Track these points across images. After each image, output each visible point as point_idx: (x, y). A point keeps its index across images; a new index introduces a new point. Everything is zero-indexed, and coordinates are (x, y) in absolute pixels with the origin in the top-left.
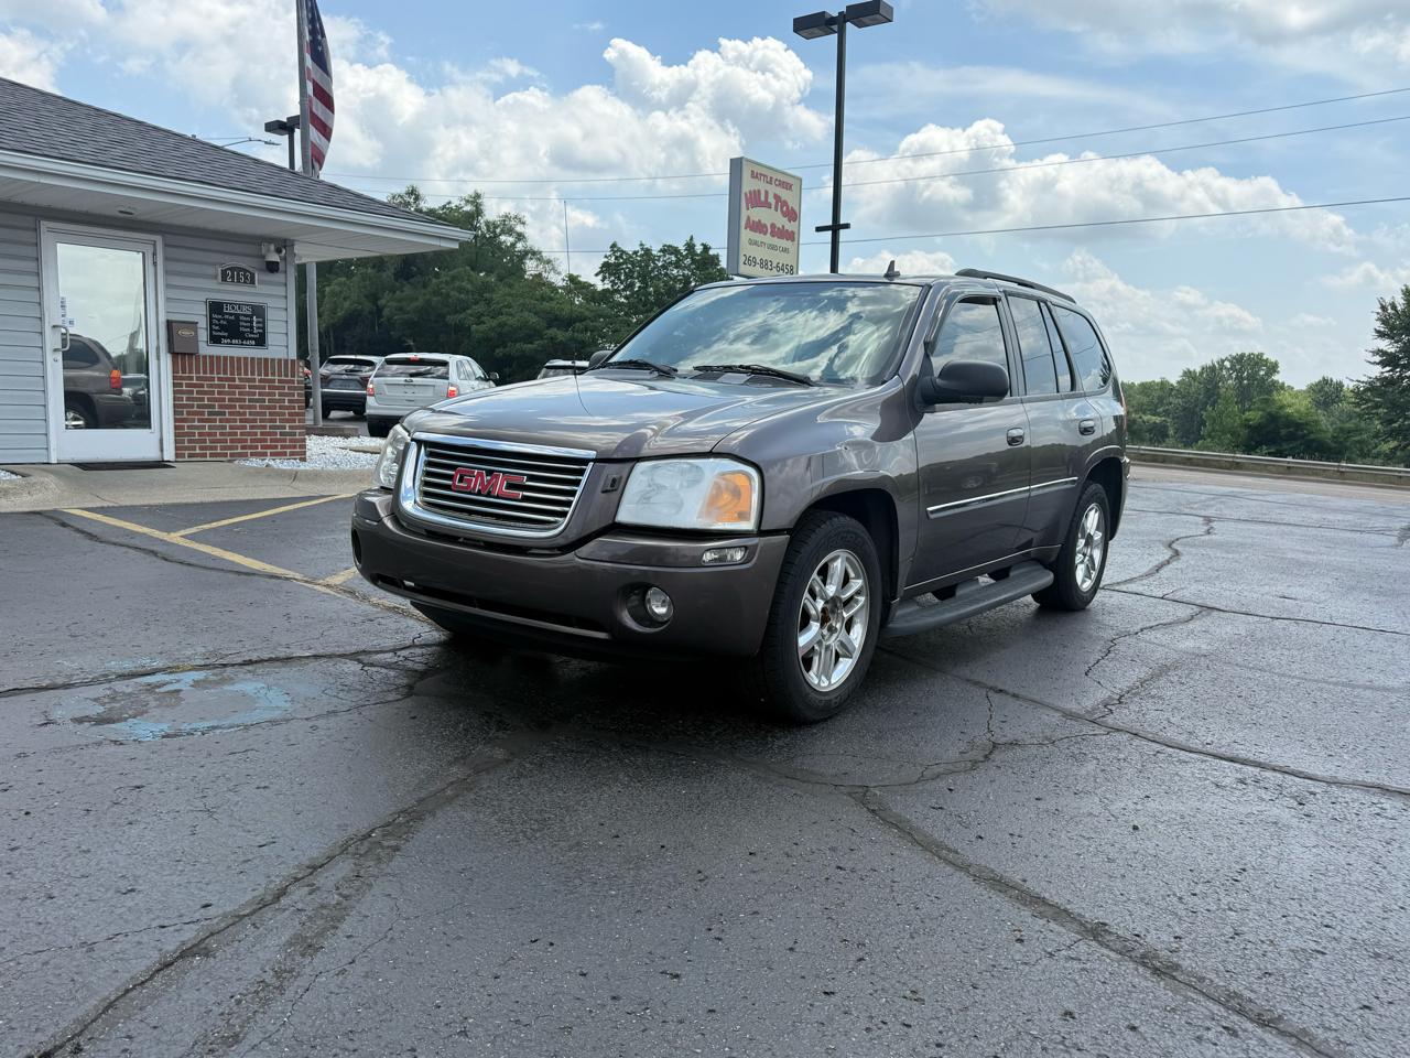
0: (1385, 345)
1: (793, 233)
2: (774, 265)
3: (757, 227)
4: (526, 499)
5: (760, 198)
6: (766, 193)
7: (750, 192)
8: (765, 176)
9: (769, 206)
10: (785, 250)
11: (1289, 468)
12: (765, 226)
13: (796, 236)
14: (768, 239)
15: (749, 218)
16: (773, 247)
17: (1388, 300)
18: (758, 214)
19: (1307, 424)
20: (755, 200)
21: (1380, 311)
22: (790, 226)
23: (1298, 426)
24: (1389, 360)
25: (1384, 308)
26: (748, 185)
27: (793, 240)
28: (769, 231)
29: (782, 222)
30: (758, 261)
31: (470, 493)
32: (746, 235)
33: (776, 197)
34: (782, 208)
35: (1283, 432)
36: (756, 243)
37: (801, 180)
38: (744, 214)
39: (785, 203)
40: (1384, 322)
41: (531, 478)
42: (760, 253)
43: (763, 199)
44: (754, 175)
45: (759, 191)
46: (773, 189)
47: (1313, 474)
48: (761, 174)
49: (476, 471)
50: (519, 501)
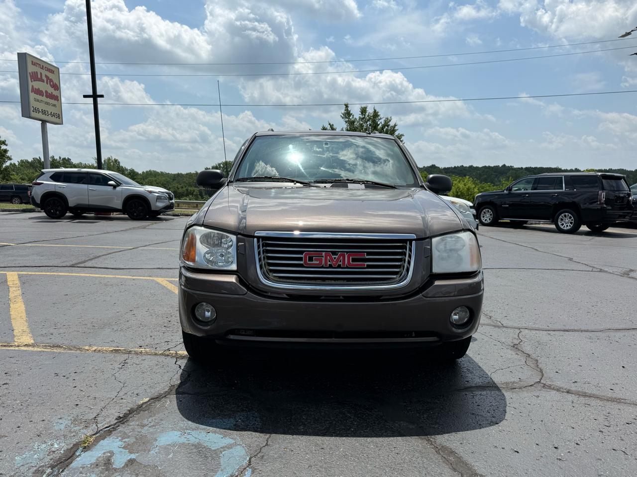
1: (57, 97)
2: (49, 113)
3: (38, 92)
4: (369, 267)
5: (37, 75)
6: (41, 74)
7: (32, 72)
8: (39, 65)
9: (43, 81)
10: (54, 105)
12: (42, 91)
13: (59, 98)
14: (44, 98)
15: (33, 86)
16: (47, 103)
18: (37, 85)
20: (35, 77)
22: (55, 93)
26: (31, 69)
27: (58, 100)
28: (45, 94)
29: (51, 90)
30: (40, 111)
31: (322, 267)
32: (32, 96)
33: (46, 76)
34: (50, 83)
36: (38, 101)
37: (58, 69)
38: (31, 84)
39: (51, 81)
41: (369, 254)
42: (41, 106)
43: (39, 77)
44: (33, 64)
45: (37, 72)
46: (44, 73)
48: (37, 64)
49: (324, 253)
50: (365, 268)
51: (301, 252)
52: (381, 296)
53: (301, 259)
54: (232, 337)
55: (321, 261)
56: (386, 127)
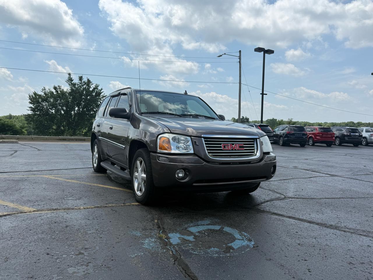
0: (31, 105)
4: (245, 150)
11: (18, 138)
17: (31, 94)
19: (13, 126)
21: (29, 97)
23: (11, 127)
24: (32, 109)
25: (30, 96)
31: (230, 150)
35: (7, 128)
40: (31, 100)
41: (244, 144)
47: (25, 139)
49: (229, 144)
50: (244, 150)
51: (221, 144)
52: (251, 162)
53: (221, 147)
54: (194, 184)
55: (229, 147)
56: (96, 90)
